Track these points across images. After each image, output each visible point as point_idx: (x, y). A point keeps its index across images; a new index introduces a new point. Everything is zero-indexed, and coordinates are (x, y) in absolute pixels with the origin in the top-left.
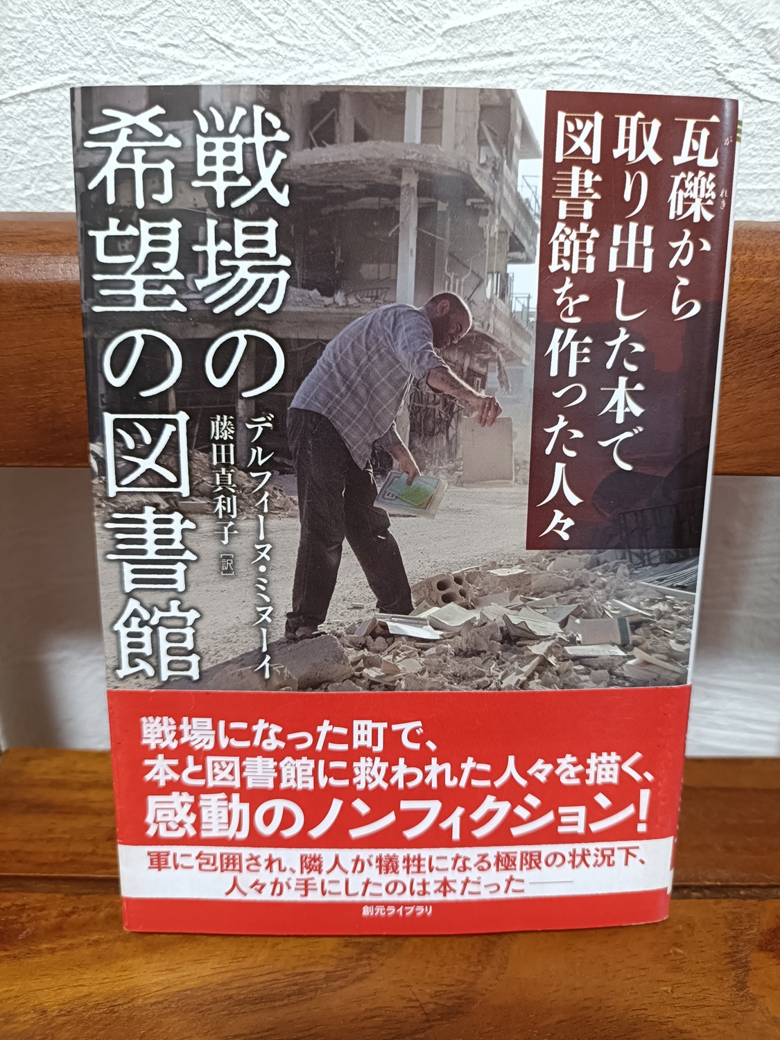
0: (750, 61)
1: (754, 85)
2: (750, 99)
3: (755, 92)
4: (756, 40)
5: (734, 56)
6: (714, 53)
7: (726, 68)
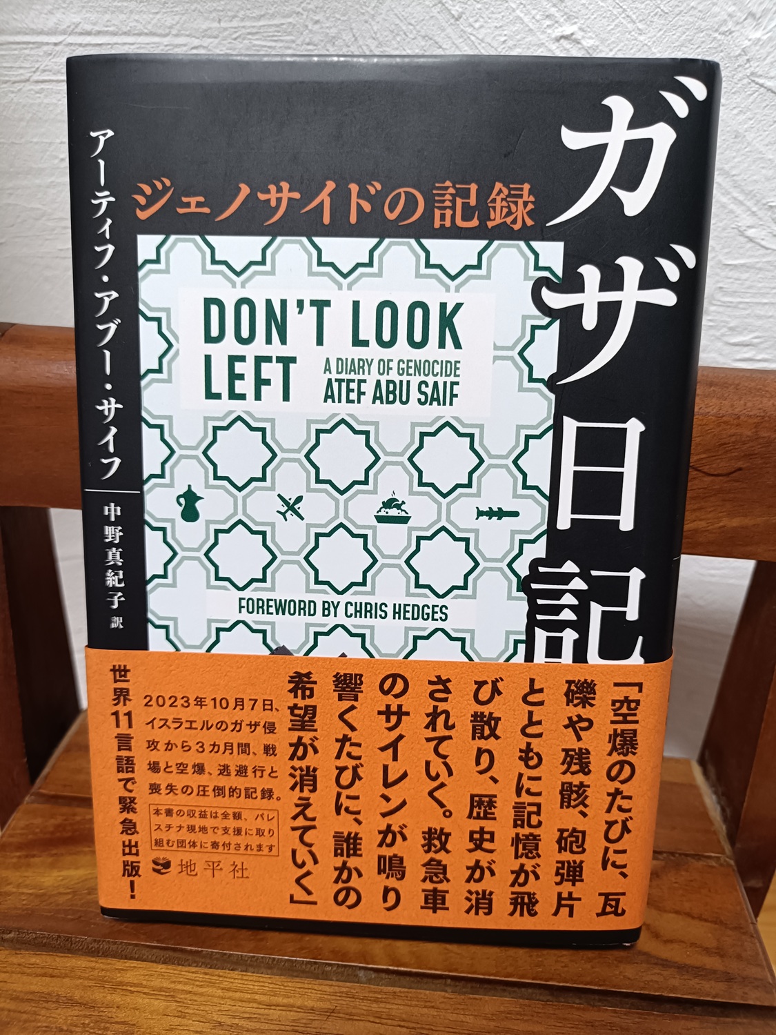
0: (761, 225)
1: (763, 239)
2: (759, 247)
3: (763, 243)
4: (766, 212)
5: (750, 221)
6: (738, 219)
7: (744, 228)
